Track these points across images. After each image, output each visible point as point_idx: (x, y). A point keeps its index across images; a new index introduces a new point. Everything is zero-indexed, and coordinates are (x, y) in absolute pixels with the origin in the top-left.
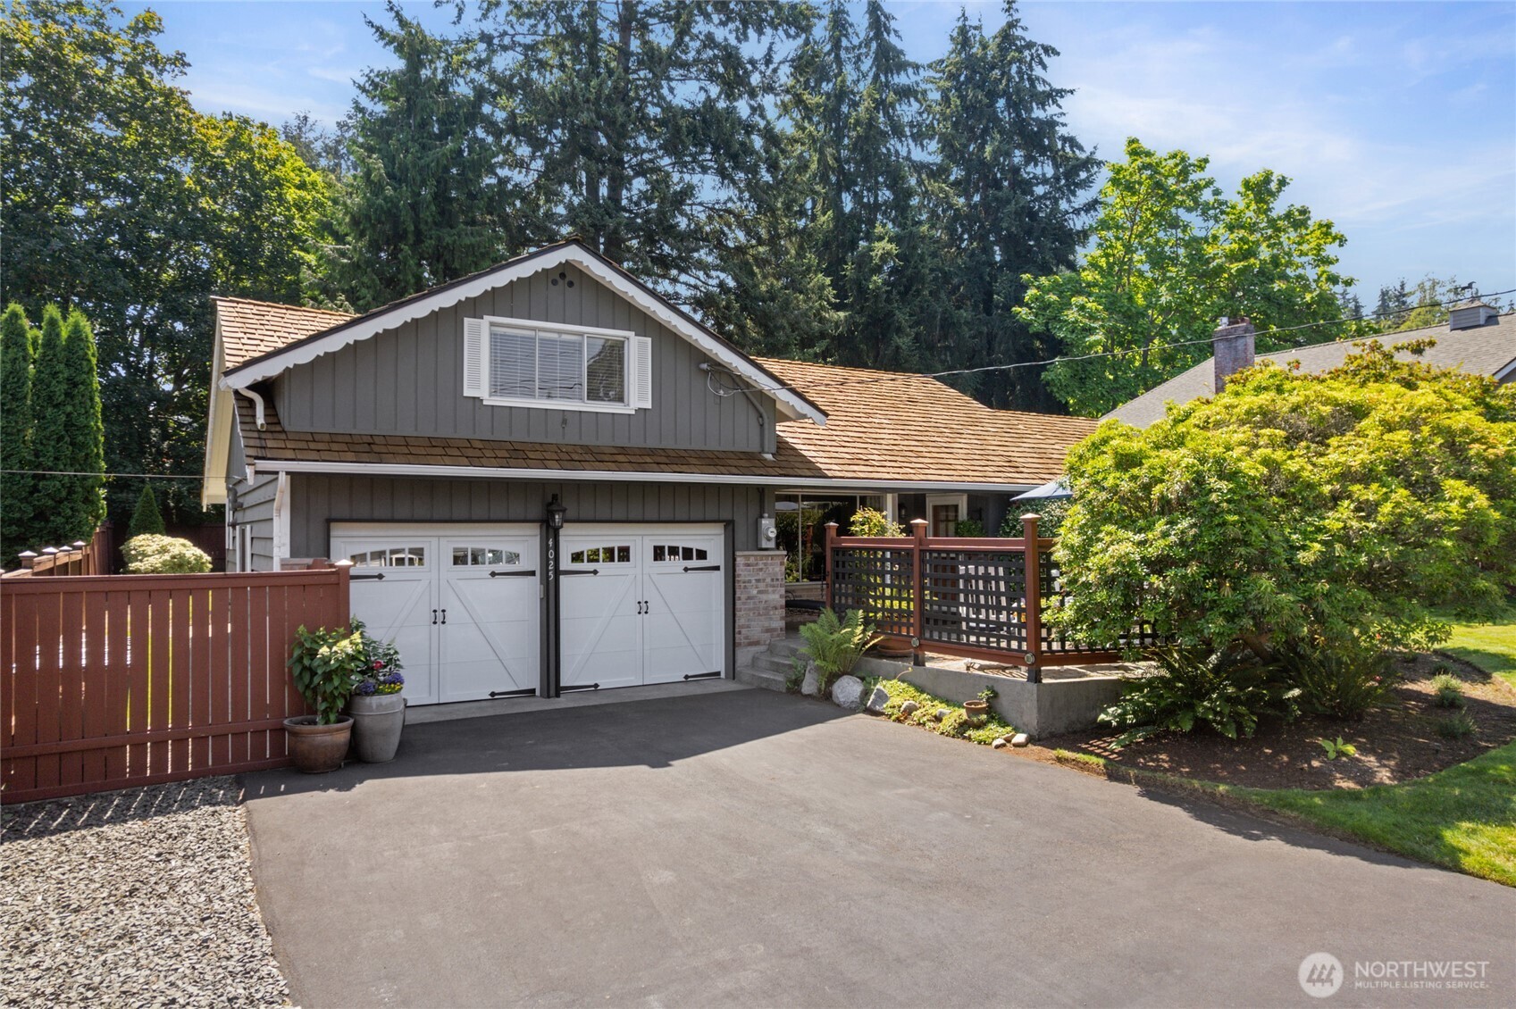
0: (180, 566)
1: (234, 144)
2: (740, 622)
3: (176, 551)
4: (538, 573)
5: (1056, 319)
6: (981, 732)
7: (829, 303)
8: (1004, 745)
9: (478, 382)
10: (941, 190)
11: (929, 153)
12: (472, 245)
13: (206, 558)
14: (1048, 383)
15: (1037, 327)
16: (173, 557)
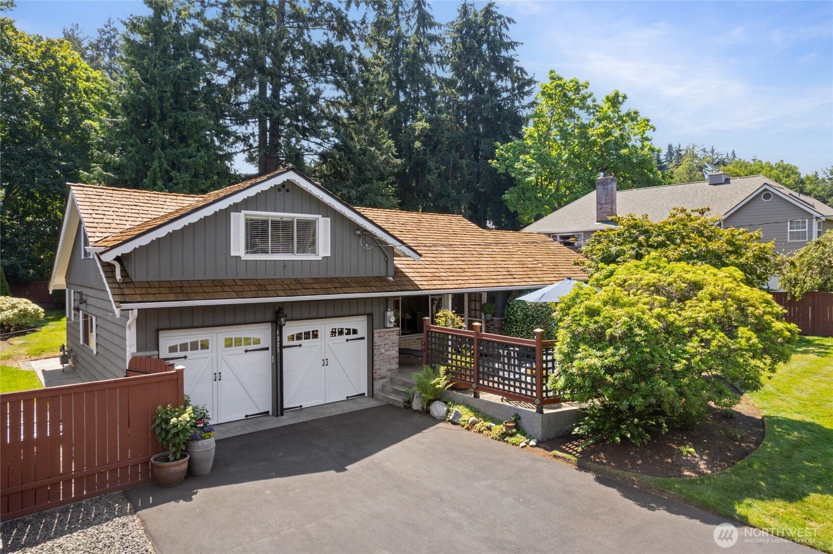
0: (25, 316)
1: (45, 56)
2: (376, 367)
3: (22, 307)
4: (270, 349)
5: (512, 166)
6: (513, 439)
7: (393, 155)
8: (525, 446)
9: (238, 247)
10: (452, 93)
11: (447, 73)
12: (195, 122)
13: (41, 310)
14: (505, 201)
15: (501, 171)
16: (20, 311)
